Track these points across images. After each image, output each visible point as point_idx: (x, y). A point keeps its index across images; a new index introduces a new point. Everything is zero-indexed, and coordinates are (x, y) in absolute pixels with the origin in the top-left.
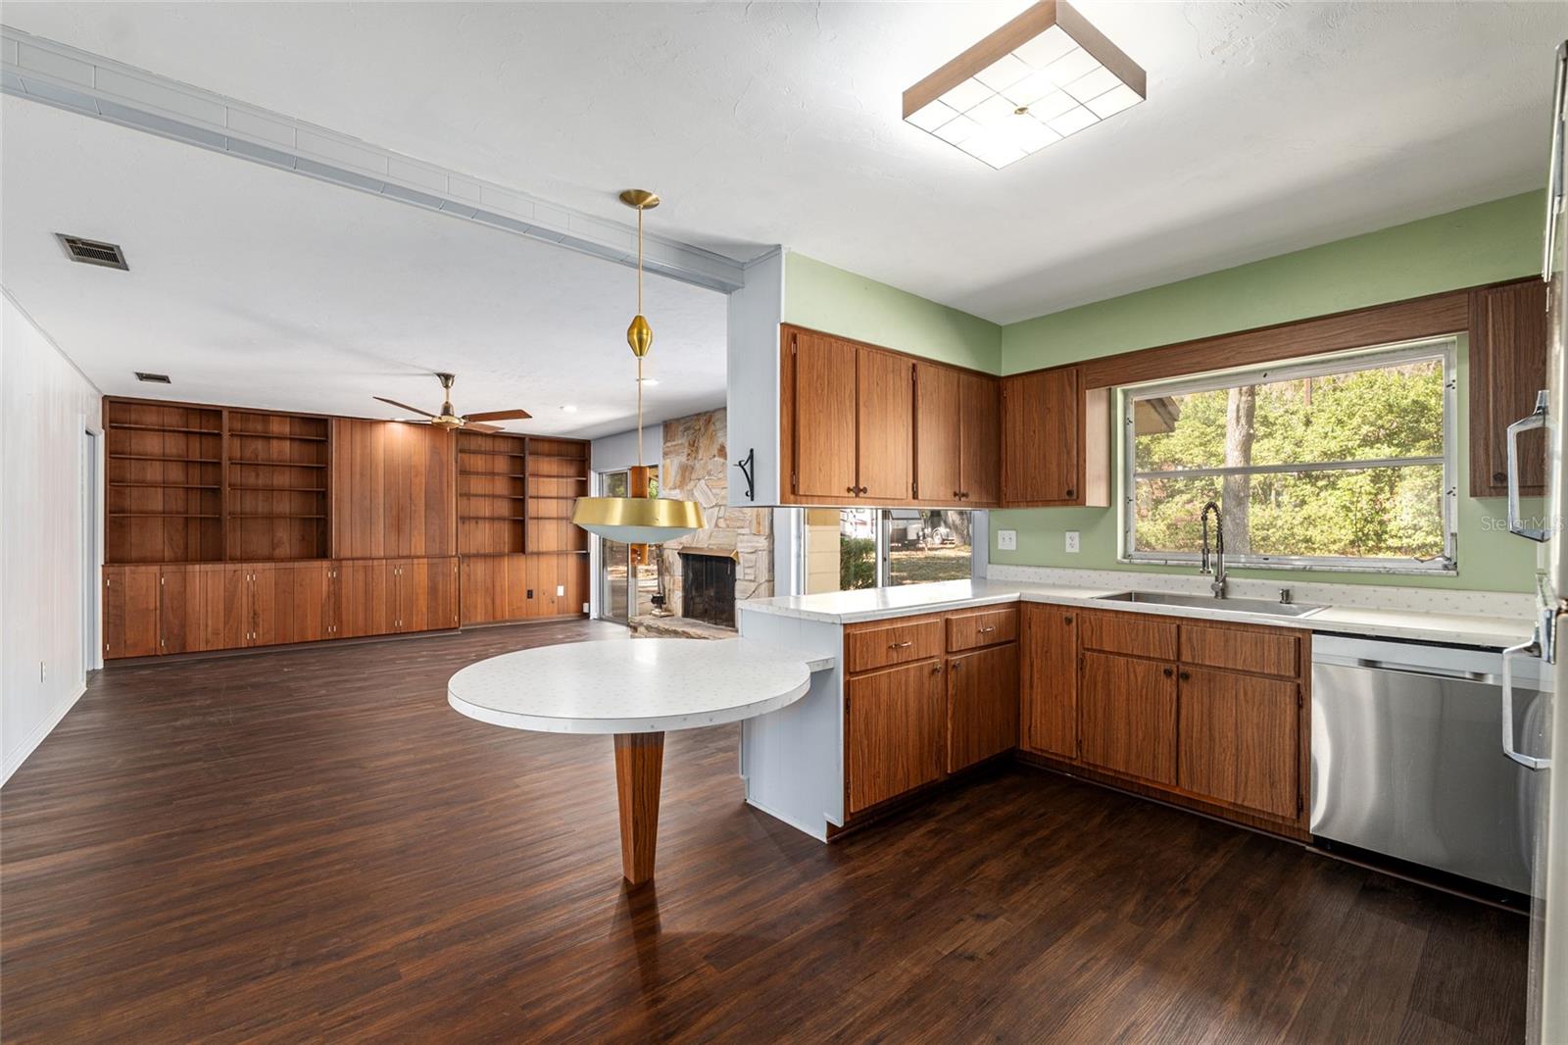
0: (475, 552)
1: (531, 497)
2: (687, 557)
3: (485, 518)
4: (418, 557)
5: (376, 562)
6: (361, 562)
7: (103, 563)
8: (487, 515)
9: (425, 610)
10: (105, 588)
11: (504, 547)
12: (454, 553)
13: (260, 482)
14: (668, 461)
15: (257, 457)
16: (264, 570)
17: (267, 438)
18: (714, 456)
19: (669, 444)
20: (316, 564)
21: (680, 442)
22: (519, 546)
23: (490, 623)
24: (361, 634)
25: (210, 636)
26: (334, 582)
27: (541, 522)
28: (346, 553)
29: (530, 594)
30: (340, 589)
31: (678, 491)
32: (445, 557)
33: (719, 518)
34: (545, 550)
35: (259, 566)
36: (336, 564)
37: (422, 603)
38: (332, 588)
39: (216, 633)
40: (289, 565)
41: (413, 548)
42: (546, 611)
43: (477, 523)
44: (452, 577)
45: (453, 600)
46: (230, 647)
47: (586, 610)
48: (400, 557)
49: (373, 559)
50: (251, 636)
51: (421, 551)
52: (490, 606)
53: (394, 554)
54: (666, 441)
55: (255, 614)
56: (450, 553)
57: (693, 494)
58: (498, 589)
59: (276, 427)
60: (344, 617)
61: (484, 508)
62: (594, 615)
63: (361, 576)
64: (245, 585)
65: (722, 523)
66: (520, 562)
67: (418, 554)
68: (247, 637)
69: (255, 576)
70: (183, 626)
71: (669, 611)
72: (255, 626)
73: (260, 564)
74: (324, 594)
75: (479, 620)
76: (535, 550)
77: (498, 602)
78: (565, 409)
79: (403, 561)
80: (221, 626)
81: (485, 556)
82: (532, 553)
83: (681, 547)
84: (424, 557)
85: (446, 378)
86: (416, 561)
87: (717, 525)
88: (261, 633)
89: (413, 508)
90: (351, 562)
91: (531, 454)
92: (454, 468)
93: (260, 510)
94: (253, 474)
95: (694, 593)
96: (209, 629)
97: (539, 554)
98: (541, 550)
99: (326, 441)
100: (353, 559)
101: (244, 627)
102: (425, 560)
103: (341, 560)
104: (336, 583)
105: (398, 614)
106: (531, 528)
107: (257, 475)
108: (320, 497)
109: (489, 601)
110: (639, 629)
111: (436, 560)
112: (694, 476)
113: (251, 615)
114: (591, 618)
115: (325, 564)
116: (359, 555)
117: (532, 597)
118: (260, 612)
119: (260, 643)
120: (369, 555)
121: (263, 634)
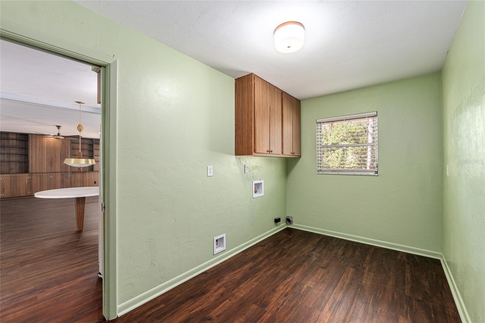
1: (95, 156)
4: (58, 172)
5: (43, 174)
6: (39, 174)
11: (87, 169)
12: (69, 171)
13: (6, 152)
15: (5, 145)
16: (7, 176)
17: (8, 139)
20: (24, 175)
22: (91, 169)
28: (34, 171)
30: (32, 182)
32: (67, 172)
35: (5, 175)
36: (30, 174)
38: (29, 181)
40: (15, 175)
41: (56, 170)
44: (69, 178)
45: (69, 184)
48: (52, 173)
49: (43, 173)
50: (2, 195)
51: (59, 171)
53: (49, 172)
56: (68, 171)
58: (85, 181)
59: (11, 136)
60: (33, 189)
63: (39, 178)
66: (92, 174)
69: (3, 178)
72: (3, 192)
74: (27, 183)
79: (52, 174)
81: (80, 172)
82: (96, 171)
84: (59, 172)
85: (59, 127)
86: (57, 173)
88: (5, 194)
89: (56, 159)
90: (35, 174)
91: (95, 144)
92: (69, 148)
93: (5, 160)
94: (4, 150)
99: (28, 140)
100: (36, 173)
102: (60, 173)
103: (32, 173)
108: (26, 156)
109: (82, 185)
111: (63, 173)
113: (2, 189)
115: (27, 174)
116: (38, 172)
117: (96, 183)
118: (5, 188)
119: (5, 197)
120: (41, 172)
121: (6, 194)
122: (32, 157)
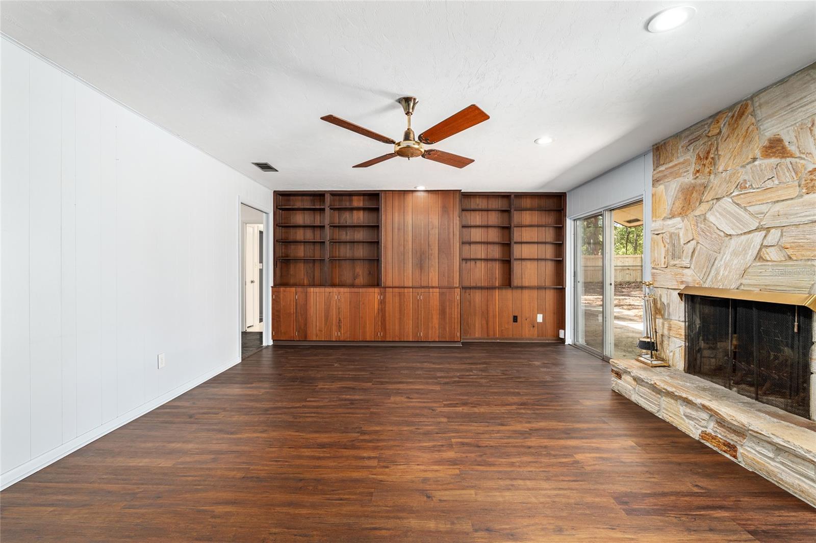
0: (474, 285)
1: (516, 243)
2: (692, 300)
3: (481, 260)
4: (433, 287)
5: (406, 290)
6: (397, 290)
7: (272, 285)
8: (483, 257)
9: (437, 326)
10: (273, 300)
11: (496, 281)
12: (457, 286)
13: (348, 237)
14: (661, 188)
15: (346, 222)
16: (344, 293)
17: (352, 209)
18: (755, 159)
19: (662, 168)
20: (371, 290)
21: (681, 160)
22: (508, 282)
23: (484, 339)
24: (397, 339)
25: (318, 332)
26: (381, 303)
27: (524, 263)
28: (389, 283)
29: (515, 319)
30: (385, 307)
31: (678, 219)
32: (452, 288)
33: (762, 246)
34: (527, 284)
35: (342, 290)
36: (383, 290)
37: (436, 321)
38: (380, 307)
39: (321, 331)
41: (430, 281)
42: (527, 334)
43: (476, 263)
44: (456, 304)
45: (456, 321)
46: (327, 340)
47: (562, 336)
48: (421, 287)
49: (404, 287)
50: (337, 334)
51: (435, 284)
52: (485, 325)
53: (417, 285)
54: (657, 164)
55: (340, 320)
56: (455, 285)
57: (705, 219)
58: (491, 314)
59: (355, 202)
60: (387, 327)
61: (479, 251)
62: (569, 341)
63: (397, 299)
64: (335, 302)
65: (773, 254)
66: (508, 294)
67: (434, 285)
68: (335, 335)
69: (339, 296)
70: (306, 325)
71: (663, 360)
72: (339, 328)
73: (342, 289)
74: (376, 311)
75: (477, 336)
76: (519, 285)
77: (491, 324)
78: (540, 141)
79: (423, 290)
80: (323, 325)
81: (481, 288)
82: (517, 288)
83: (682, 287)
84: (436, 288)
85: (407, 102)
86: (431, 290)
87: (759, 257)
88: (342, 332)
89: (430, 252)
90: (391, 289)
91: (515, 210)
92: (458, 223)
93: (348, 255)
94: (344, 233)
95: (702, 344)
96: (318, 328)
97: (522, 288)
98: (524, 285)
99: (379, 208)
100: (393, 287)
101: (334, 328)
102: (438, 290)
103: (385, 288)
104: (383, 302)
105: (420, 327)
106: (516, 266)
107: (347, 233)
108: (376, 245)
109: (484, 322)
110: (623, 377)
111: (445, 290)
112: (708, 196)
113: (338, 321)
114: (566, 343)
115: (377, 290)
116: (397, 285)
117: (516, 322)
118: (342, 320)
119: (342, 339)
120: (403, 285)
121: (344, 334)
122: (386, 247)
